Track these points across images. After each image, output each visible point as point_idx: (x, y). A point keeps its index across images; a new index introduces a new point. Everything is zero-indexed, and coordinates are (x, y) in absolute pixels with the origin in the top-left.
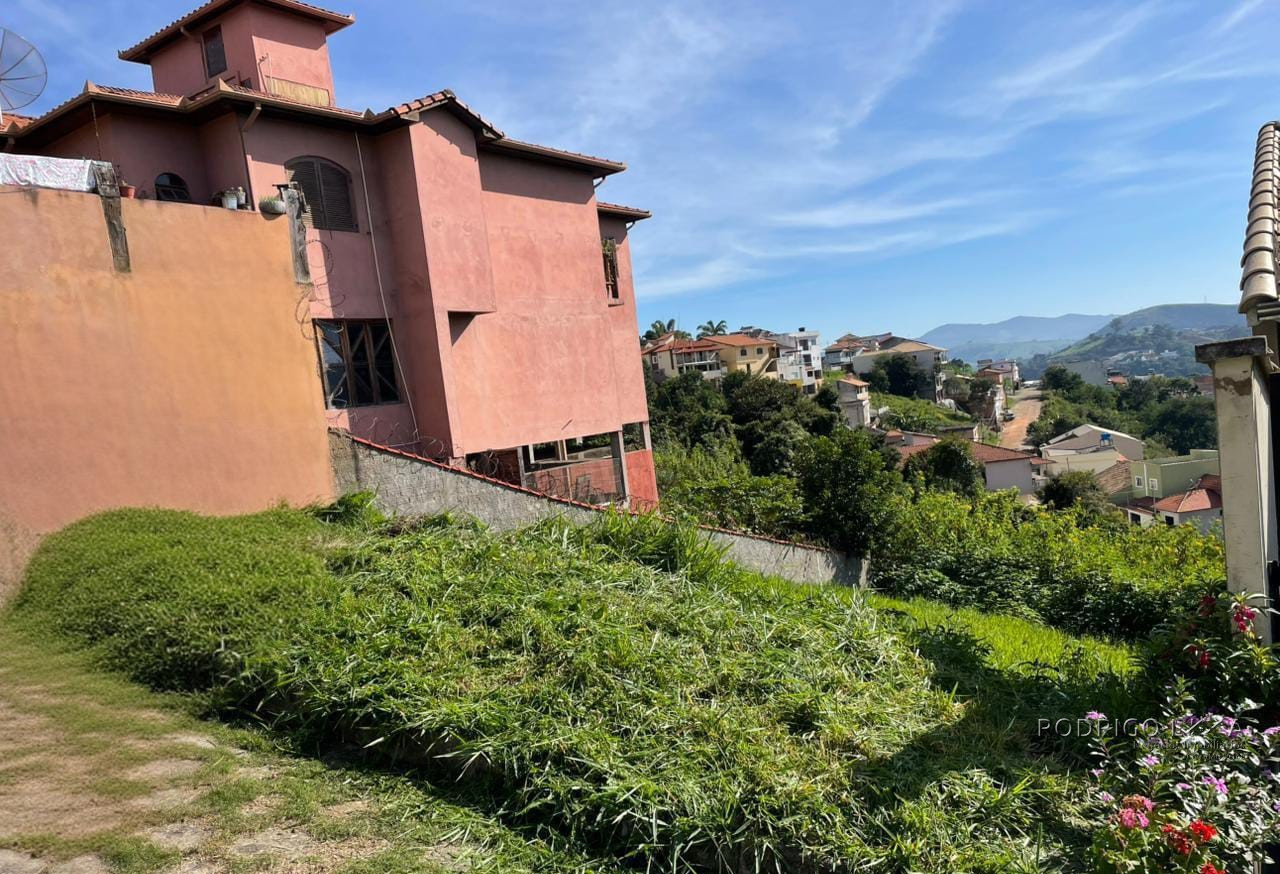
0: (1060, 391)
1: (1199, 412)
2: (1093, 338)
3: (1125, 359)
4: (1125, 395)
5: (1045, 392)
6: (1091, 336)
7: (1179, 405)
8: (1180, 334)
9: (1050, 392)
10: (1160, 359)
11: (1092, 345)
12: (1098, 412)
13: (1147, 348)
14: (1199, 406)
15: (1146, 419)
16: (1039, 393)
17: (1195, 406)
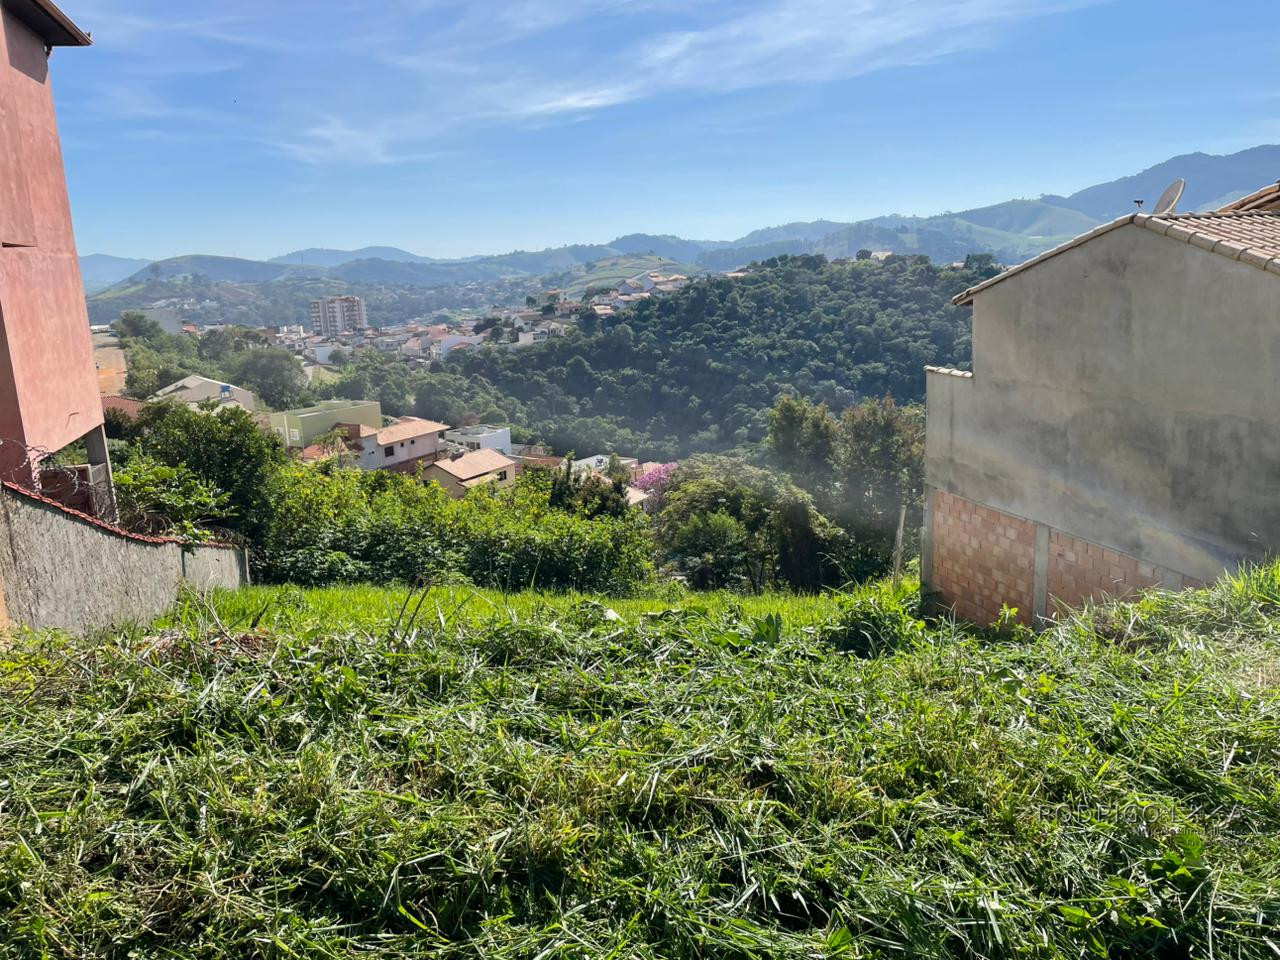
0: (140, 338)
1: (277, 362)
2: (132, 281)
3: (168, 306)
4: (203, 344)
5: (125, 340)
6: (130, 279)
7: (258, 356)
8: (217, 285)
9: (130, 340)
10: (202, 308)
11: (132, 289)
12: (188, 362)
13: (188, 296)
14: (277, 357)
15: (227, 369)
16: (114, 340)
17: (272, 357)
